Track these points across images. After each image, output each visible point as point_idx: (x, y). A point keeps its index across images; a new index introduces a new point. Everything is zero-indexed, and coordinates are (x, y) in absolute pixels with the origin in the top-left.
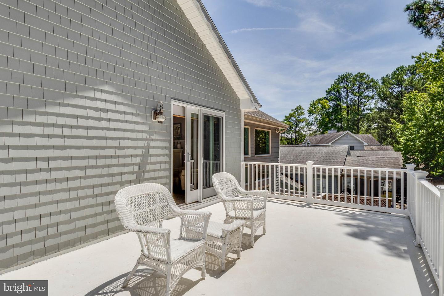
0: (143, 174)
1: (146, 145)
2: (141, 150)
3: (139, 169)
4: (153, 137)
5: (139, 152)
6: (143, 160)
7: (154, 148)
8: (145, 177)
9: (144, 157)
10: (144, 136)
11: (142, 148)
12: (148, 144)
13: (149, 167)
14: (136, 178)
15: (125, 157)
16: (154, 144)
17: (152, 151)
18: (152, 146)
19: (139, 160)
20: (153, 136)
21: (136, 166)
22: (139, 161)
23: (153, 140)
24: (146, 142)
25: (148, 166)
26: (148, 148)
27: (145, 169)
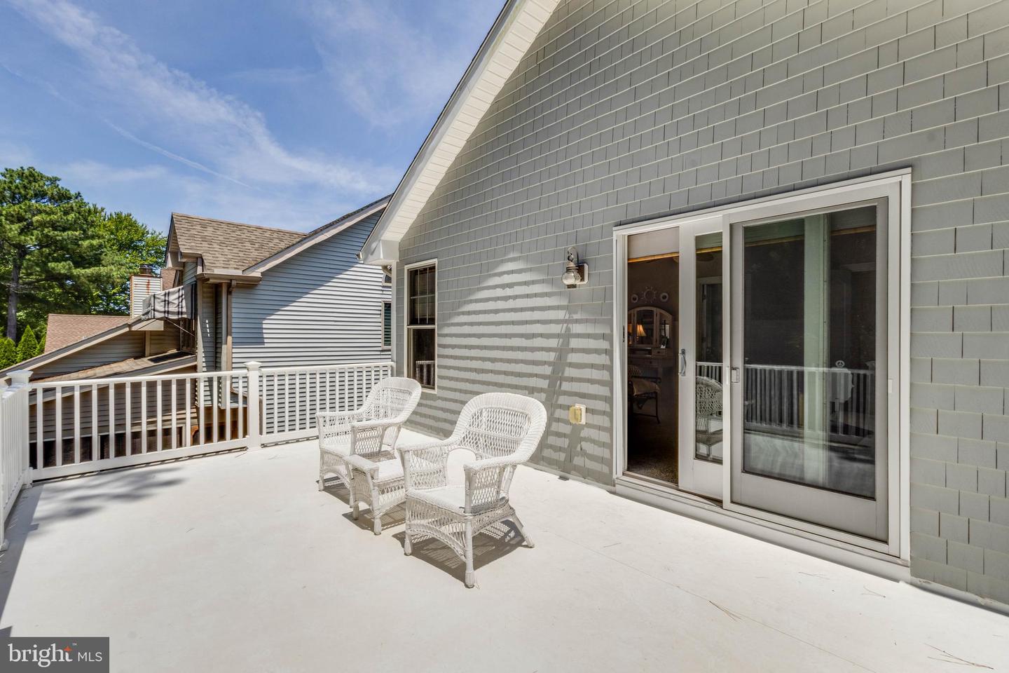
0: (559, 382)
1: (563, 332)
2: (557, 340)
3: (553, 372)
4: (575, 317)
5: (553, 343)
6: (560, 358)
7: (578, 336)
8: (562, 389)
9: (562, 352)
10: (561, 315)
11: (558, 336)
12: (568, 329)
13: (569, 372)
14: (549, 386)
15: (533, 349)
16: (577, 329)
17: (574, 343)
18: (574, 332)
19: (551, 356)
20: (577, 313)
21: (549, 366)
22: (552, 359)
23: (577, 321)
24: (565, 325)
25: (567, 369)
26: (568, 336)
27: (563, 373)
